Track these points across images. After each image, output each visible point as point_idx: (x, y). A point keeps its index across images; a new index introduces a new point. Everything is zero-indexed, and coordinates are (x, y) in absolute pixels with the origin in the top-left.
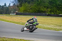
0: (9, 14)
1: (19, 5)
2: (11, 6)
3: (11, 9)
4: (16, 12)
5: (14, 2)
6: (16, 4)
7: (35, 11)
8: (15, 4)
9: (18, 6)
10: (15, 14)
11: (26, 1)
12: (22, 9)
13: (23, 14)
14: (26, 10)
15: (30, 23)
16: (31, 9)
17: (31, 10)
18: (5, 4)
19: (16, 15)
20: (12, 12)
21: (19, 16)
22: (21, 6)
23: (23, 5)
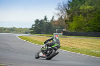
0: (51, 34)
1: (68, 19)
2: (55, 21)
3: (56, 25)
4: (64, 30)
5: (61, 15)
6: (63, 17)
7: (95, 29)
8: (61, 17)
9: (66, 21)
10: (62, 33)
11: (80, 13)
12: (73, 25)
13: (75, 33)
14: (79, 28)
15: (48, 46)
16: (88, 25)
17: (88, 28)
18: (45, 17)
19: (63, 35)
20: (57, 30)
21: (68, 37)
22: (72, 21)
23: (75, 19)
